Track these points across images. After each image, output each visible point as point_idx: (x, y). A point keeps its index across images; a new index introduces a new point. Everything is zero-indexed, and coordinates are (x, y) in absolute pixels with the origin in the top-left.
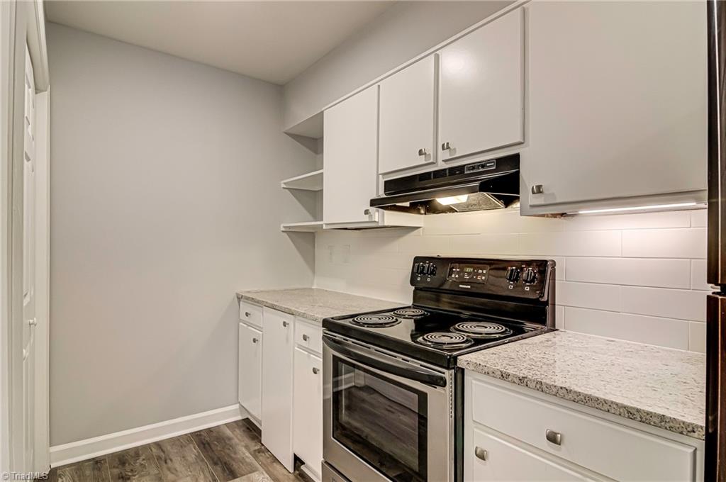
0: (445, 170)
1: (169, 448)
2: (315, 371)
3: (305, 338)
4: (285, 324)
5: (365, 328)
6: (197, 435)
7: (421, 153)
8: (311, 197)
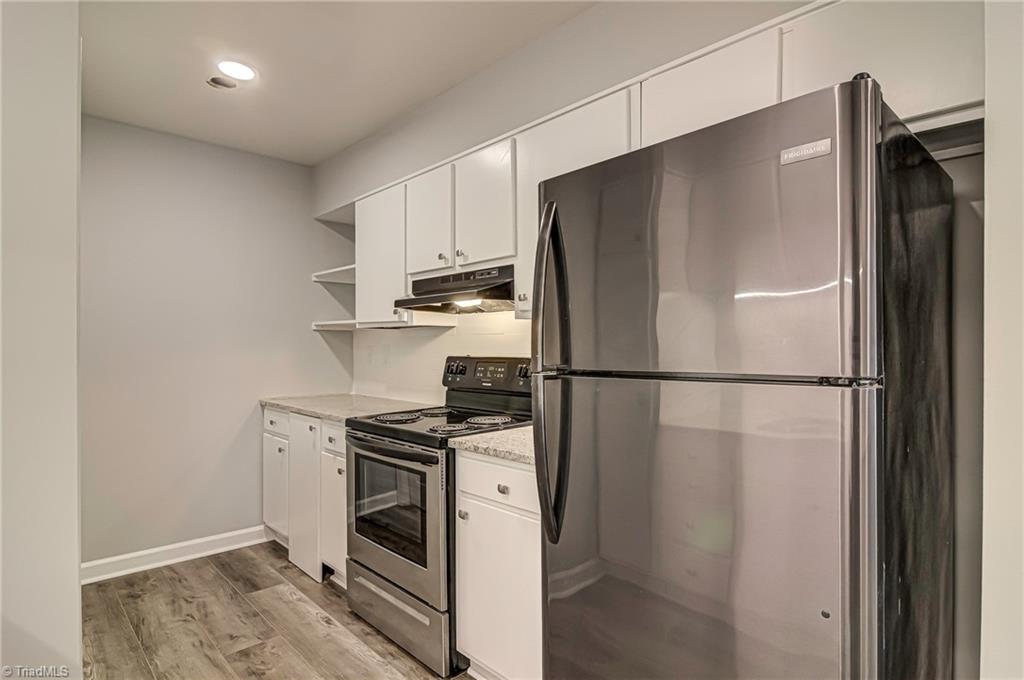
0: (461, 274)
1: (182, 570)
2: (340, 472)
3: (331, 440)
4: (311, 428)
5: (388, 425)
6: (215, 558)
7: (440, 257)
8: (344, 291)
